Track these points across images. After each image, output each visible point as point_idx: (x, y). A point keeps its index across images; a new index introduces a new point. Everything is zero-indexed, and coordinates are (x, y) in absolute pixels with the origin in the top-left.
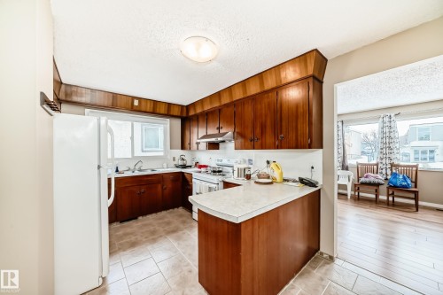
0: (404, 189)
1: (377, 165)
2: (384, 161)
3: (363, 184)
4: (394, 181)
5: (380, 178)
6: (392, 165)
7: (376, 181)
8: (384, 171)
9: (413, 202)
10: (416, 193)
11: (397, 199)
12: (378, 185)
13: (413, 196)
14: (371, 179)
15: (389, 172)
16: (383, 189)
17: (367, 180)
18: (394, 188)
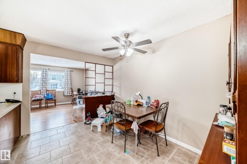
0: (51, 99)
1: (40, 91)
2: (43, 89)
3: (33, 101)
4: (48, 97)
5: (42, 97)
6: (47, 90)
7: (40, 98)
8: (43, 94)
9: (54, 104)
10: (55, 100)
11: (49, 105)
12: (41, 100)
13: (54, 101)
14: (38, 98)
15: (45, 93)
16: (43, 101)
17: (36, 98)
18: (48, 100)
